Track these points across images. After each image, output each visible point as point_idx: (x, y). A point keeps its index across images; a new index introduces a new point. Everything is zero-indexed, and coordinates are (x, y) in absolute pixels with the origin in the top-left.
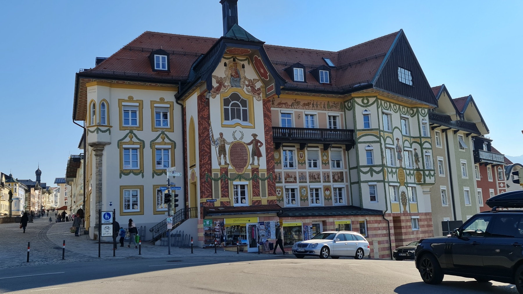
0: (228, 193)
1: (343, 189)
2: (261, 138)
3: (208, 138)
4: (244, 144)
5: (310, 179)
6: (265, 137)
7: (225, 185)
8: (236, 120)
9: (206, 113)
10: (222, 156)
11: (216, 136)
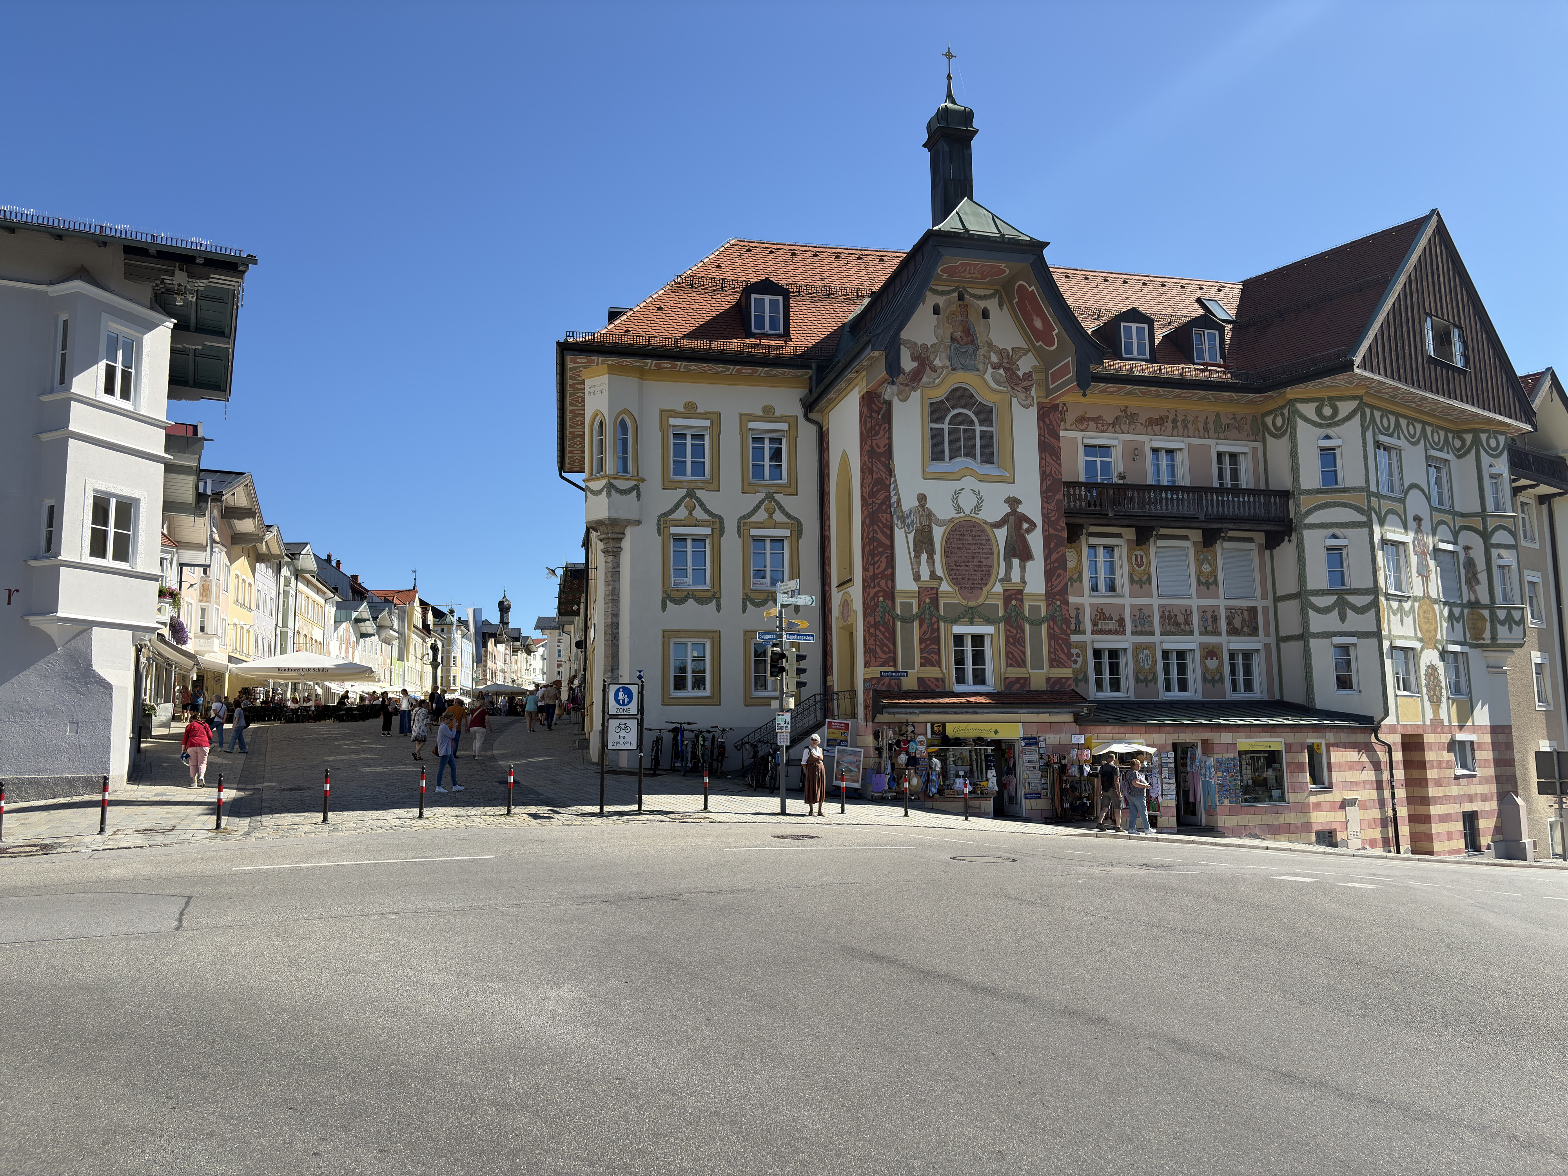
0: (939, 654)
1: (1255, 656)
2: (1032, 508)
3: (887, 509)
4: (984, 525)
5: (1163, 624)
6: (1043, 508)
7: (931, 635)
8: (963, 461)
9: (883, 442)
10: (924, 556)
11: (909, 503)
